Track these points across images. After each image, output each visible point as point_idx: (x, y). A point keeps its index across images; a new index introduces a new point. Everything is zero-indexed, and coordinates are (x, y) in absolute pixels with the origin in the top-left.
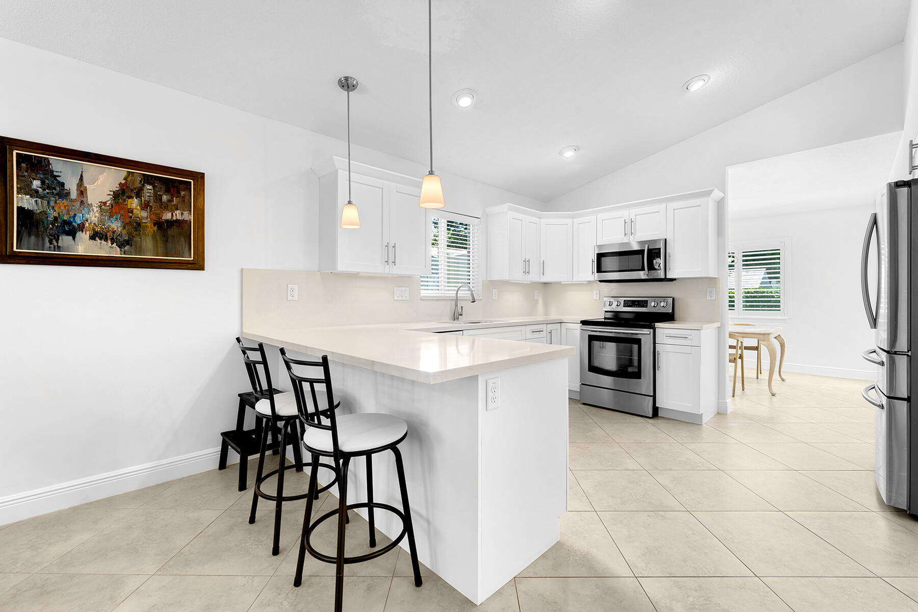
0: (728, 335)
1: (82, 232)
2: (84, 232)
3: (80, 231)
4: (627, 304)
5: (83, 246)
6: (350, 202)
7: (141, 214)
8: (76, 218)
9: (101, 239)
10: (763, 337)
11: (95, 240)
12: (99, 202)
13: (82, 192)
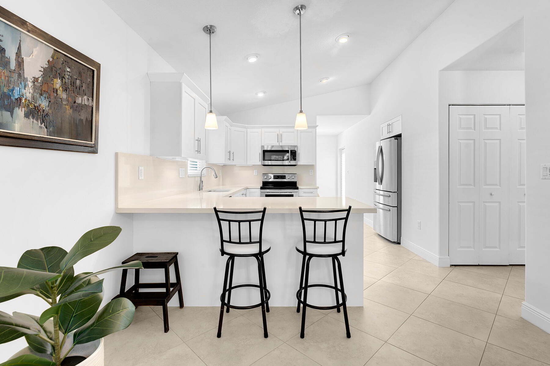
1: (19, 108)
2: (20, 108)
3: (17, 107)
4: (275, 177)
5: (19, 124)
7: (63, 96)
8: (14, 91)
9: (33, 118)
11: (29, 118)
12: (33, 77)
13: (20, 63)
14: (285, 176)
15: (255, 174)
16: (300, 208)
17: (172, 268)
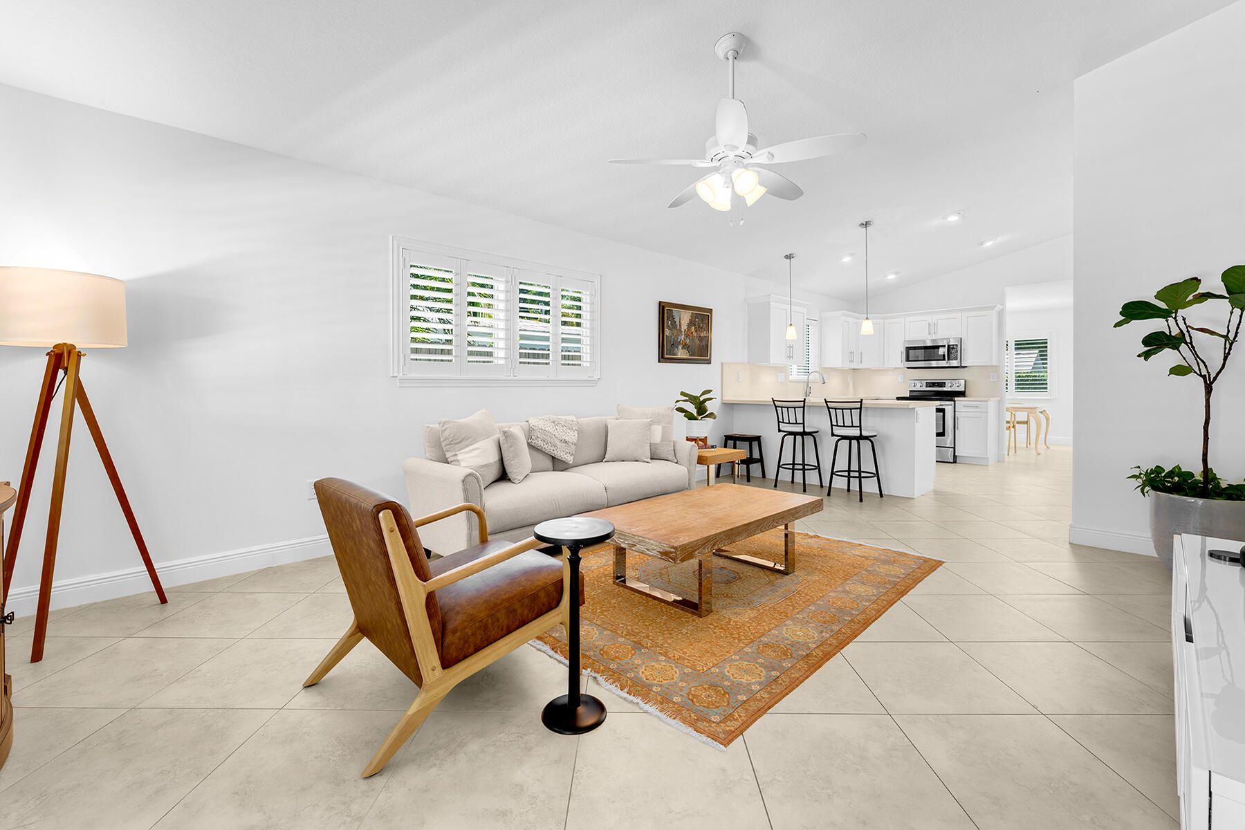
0: (1005, 410)
4: (928, 385)
6: (791, 325)
10: (1031, 410)
14: (945, 383)
15: (899, 381)
16: (825, 400)
17: (755, 444)
